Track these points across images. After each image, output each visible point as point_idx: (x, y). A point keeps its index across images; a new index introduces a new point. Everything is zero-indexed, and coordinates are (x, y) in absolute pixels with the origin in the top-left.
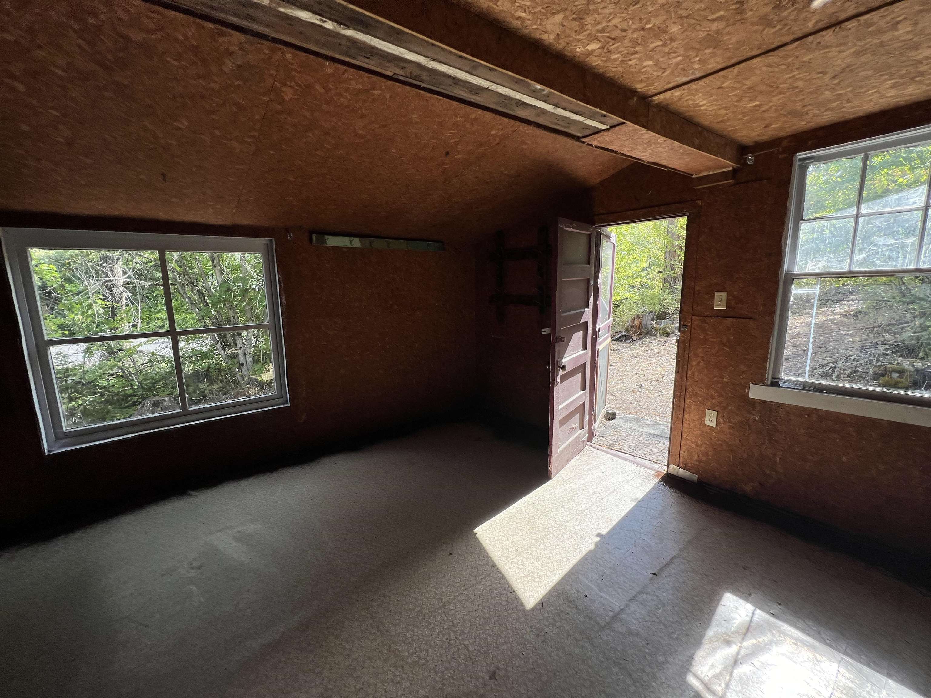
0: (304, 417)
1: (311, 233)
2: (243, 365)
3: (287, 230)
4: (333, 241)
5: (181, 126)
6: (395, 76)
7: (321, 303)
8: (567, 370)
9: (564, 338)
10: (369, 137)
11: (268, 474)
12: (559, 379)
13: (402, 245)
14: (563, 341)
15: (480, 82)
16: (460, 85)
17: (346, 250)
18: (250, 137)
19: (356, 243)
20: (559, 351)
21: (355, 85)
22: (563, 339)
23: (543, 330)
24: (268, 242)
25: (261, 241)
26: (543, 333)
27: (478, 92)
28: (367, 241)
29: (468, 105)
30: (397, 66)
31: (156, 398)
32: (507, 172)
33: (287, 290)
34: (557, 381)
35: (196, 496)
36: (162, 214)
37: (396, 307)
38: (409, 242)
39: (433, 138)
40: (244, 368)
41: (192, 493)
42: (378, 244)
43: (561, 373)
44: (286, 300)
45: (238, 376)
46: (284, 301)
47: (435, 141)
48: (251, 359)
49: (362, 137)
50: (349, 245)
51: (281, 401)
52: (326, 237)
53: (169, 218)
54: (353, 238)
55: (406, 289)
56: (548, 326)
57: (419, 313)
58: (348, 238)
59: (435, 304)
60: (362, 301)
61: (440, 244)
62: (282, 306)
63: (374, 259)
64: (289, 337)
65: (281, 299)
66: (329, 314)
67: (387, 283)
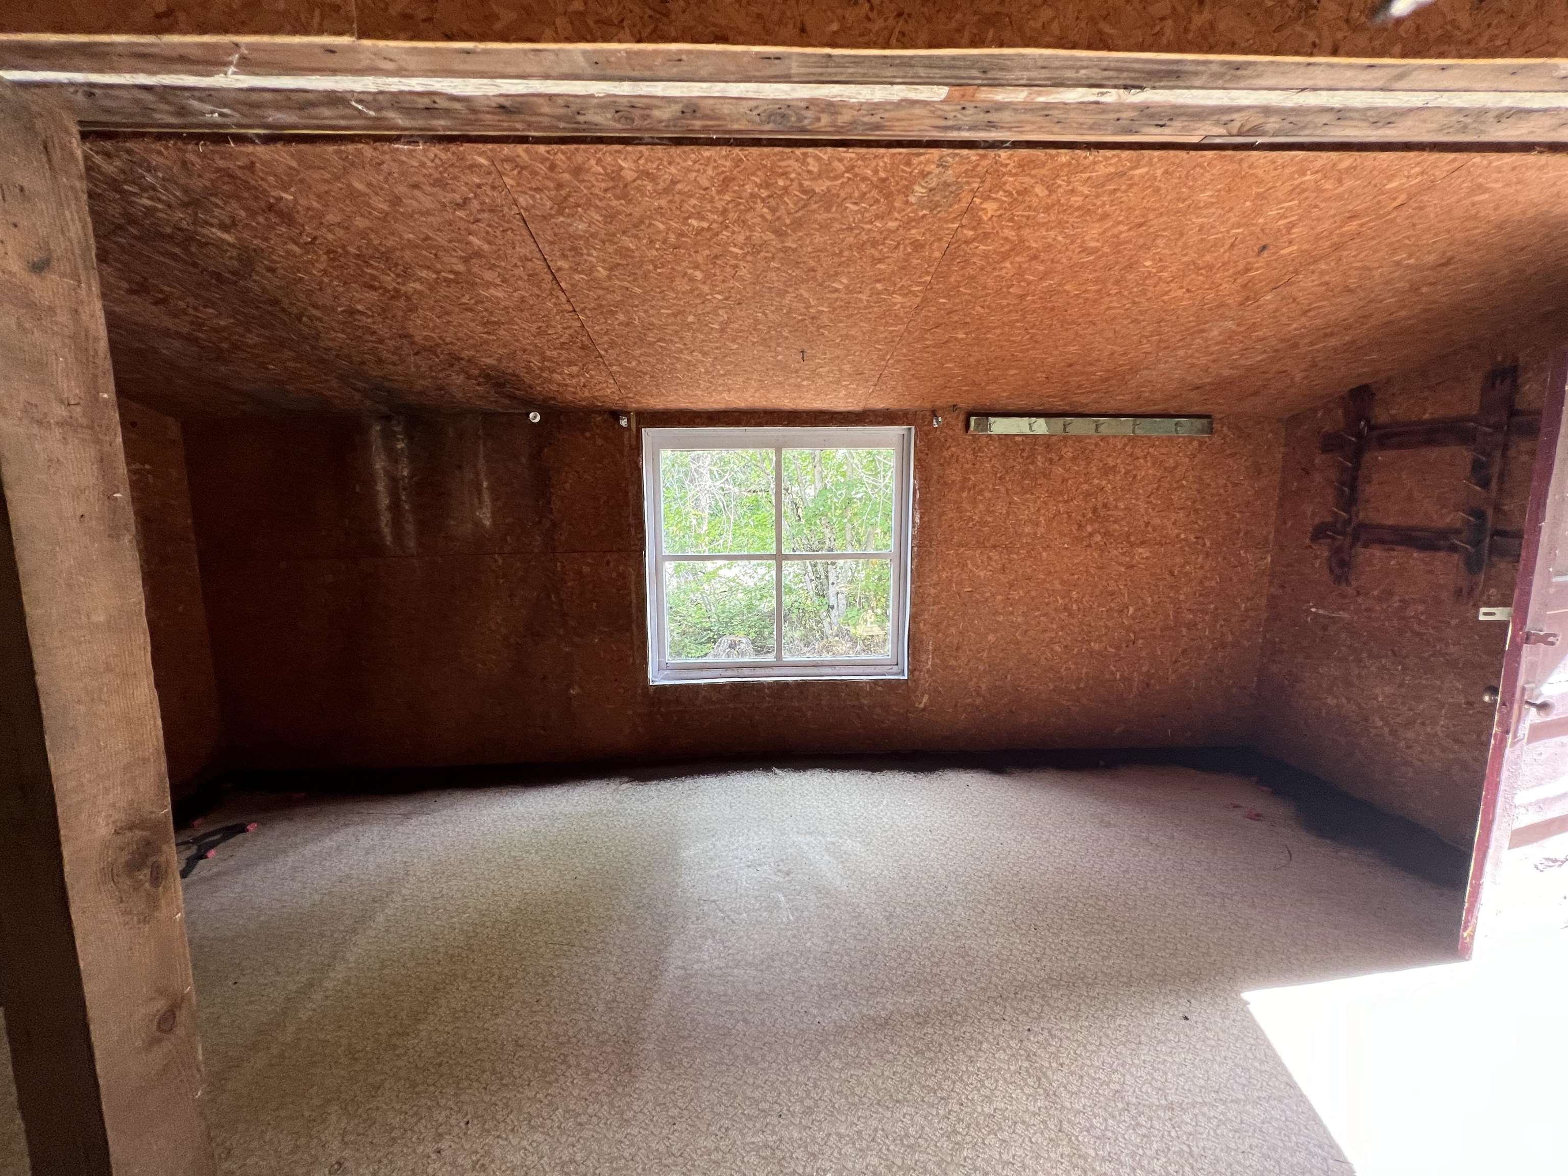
0: (925, 700)
1: (969, 415)
2: (832, 607)
3: (934, 413)
4: (1000, 426)
5: (840, 287)
6: (1207, 141)
7: (971, 524)
8: (1553, 716)
9: (1555, 635)
10: (1106, 249)
11: (869, 773)
12: (1524, 730)
13: (1125, 426)
14: (1552, 644)
15: (1406, 99)
16: (1351, 119)
17: (1020, 439)
18: (919, 284)
19: (1040, 426)
20: (1533, 666)
21: (1102, 170)
22: (1551, 639)
23: (1483, 610)
24: (905, 433)
25: (896, 431)
26: (1482, 618)
27: (1392, 119)
28: (1060, 421)
29: (1358, 150)
30: (1217, 123)
31: (732, 638)
32: (1412, 261)
33: (924, 503)
34: (1515, 736)
35: (783, 778)
36: (787, 403)
37: (1098, 538)
38: (1139, 421)
39: (1239, 226)
40: (834, 613)
41: (777, 771)
42: (1080, 427)
43: (1532, 716)
44: (921, 518)
45: (826, 624)
46: (917, 520)
47: (1240, 230)
48: (844, 601)
49: (1095, 251)
50: (1027, 431)
51: (895, 669)
52: (992, 420)
53: (794, 407)
54: (1033, 419)
55: (1121, 505)
56: (1504, 602)
57: (1143, 551)
58: (1026, 420)
59: (1178, 536)
60: (1037, 524)
61: (1205, 421)
62: (913, 527)
63: (1068, 452)
64: (918, 575)
65: (912, 517)
66: (981, 544)
67: (1087, 495)
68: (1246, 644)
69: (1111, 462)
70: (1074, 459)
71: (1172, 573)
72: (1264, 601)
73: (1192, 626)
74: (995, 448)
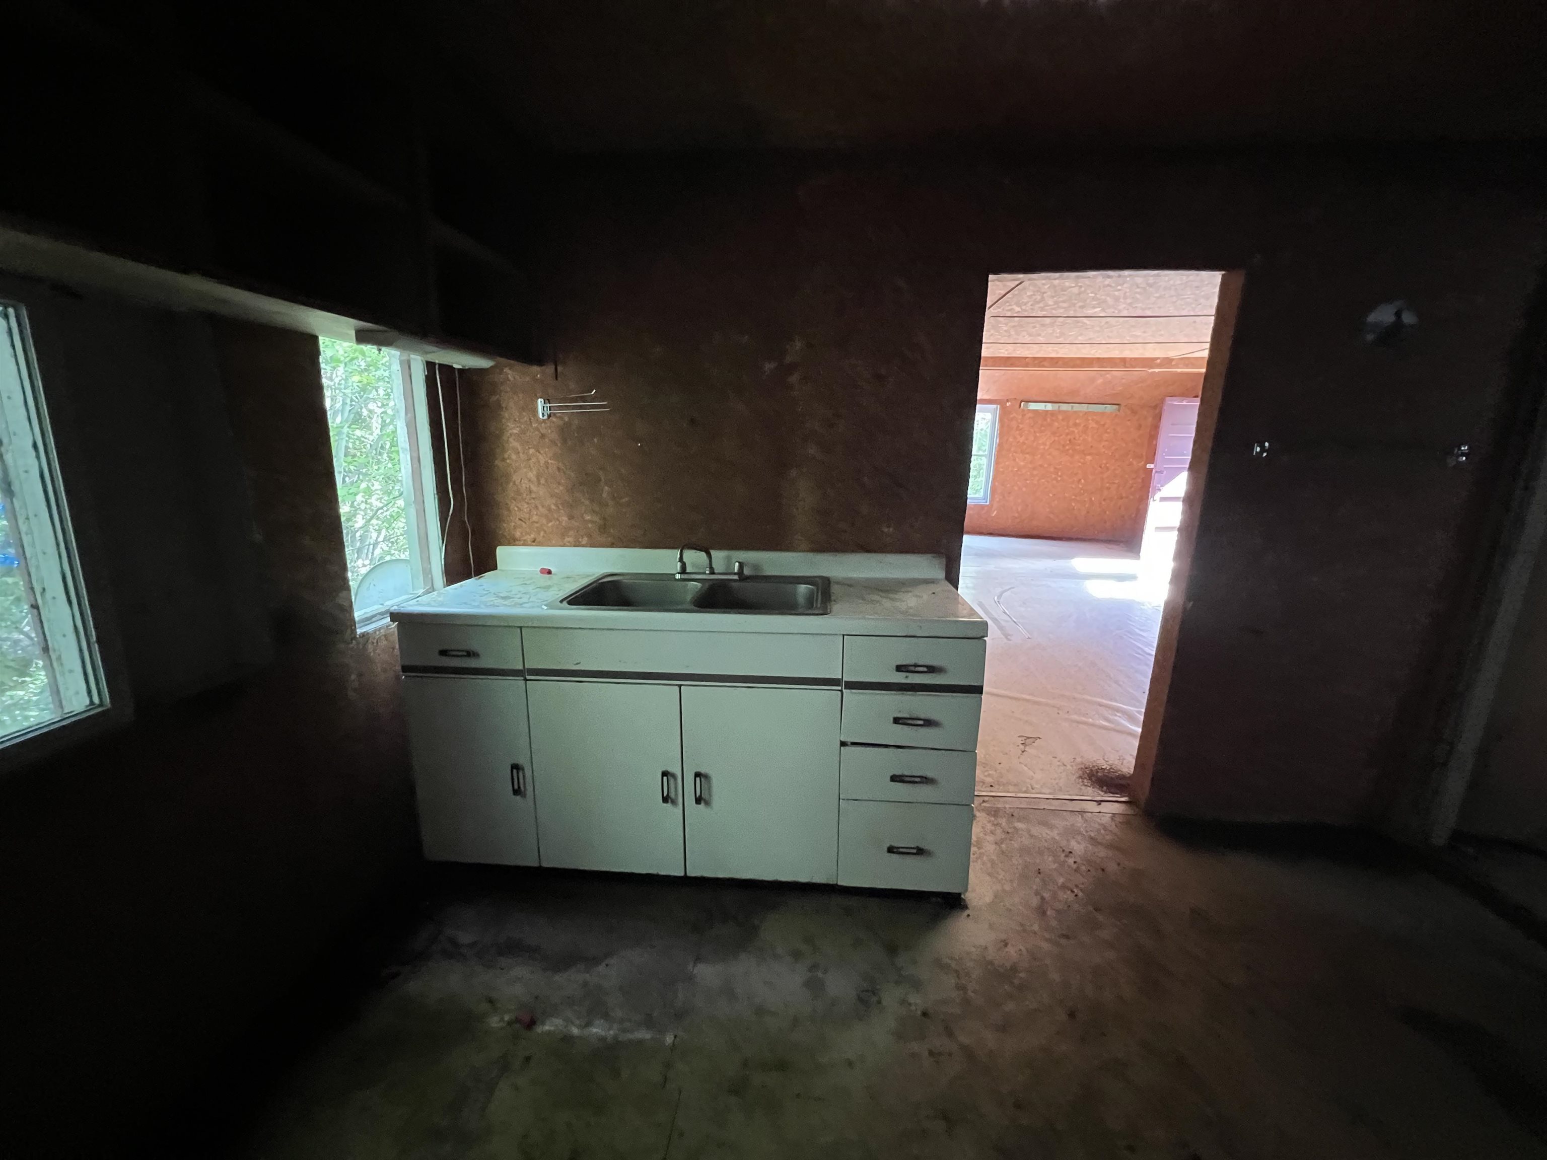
1: (1021, 401)
3: (1007, 401)
4: (1033, 406)
7: (1019, 444)
17: (1041, 411)
19: (1049, 407)
23: (1148, 465)
24: (995, 407)
26: (1148, 467)
28: (1057, 405)
33: (1001, 435)
38: (1089, 405)
42: (1064, 407)
46: (998, 441)
50: (1043, 408)
51: (984, 501)
52: (1030, 403)
54: (1046, 404)
55: (1081, 438)
56: (1153, 463)
57: (1089, 458)
58: (1044, 404)
59: (1104, 452)
60: (1046, 445)
61: (1117, 406)
62: (996, 444)
63: (1060, 417)
64: (997, 463)
65: (996, 440)
66: (1022, 452)
67: (1067, 434)
68: (1132, 497)
69: (1077, 421)
70: (1063, 420)
71: (1101, 467)
72: (1140, 480)
73: (1108, 488)
74: (1030, 415)
